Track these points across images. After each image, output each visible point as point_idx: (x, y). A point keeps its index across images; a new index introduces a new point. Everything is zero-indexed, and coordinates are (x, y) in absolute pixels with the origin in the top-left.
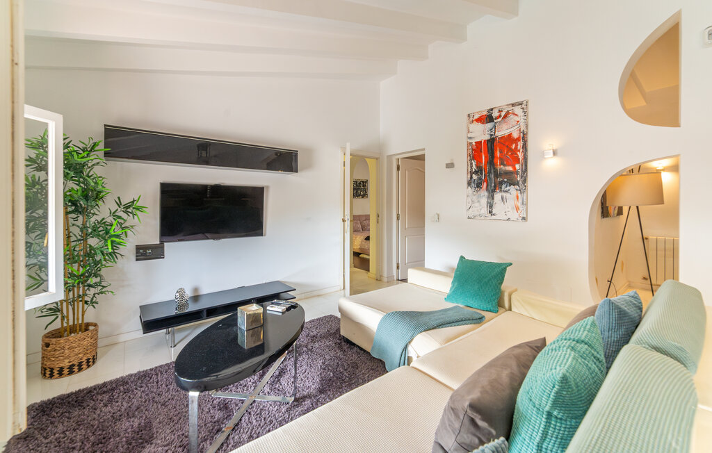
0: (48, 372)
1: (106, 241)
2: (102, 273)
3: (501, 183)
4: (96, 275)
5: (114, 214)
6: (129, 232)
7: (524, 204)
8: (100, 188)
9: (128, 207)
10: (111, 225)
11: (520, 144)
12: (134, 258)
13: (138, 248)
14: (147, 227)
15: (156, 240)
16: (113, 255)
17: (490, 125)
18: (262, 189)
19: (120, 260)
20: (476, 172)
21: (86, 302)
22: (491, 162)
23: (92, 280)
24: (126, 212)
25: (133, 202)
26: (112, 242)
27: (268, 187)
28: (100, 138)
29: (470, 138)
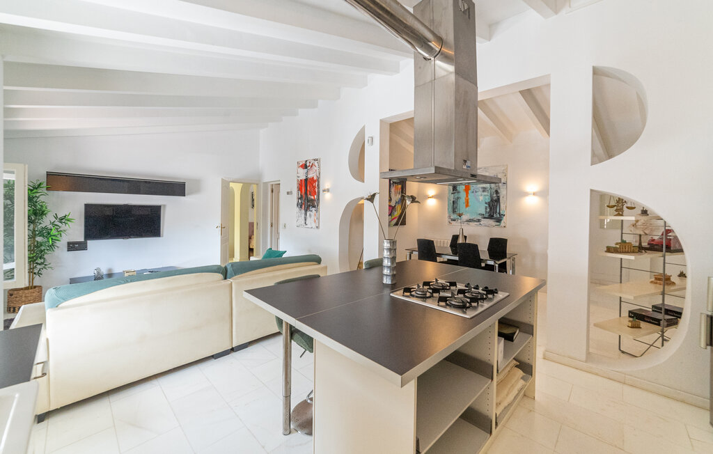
0: (12, 309)
1: (48, 238)
2: (45, 256)
3: (309, 206)
4: (40, 258)
5: (53, 224)
6: (63, 234)
7: (318, 219)
8: (44, 208)
9: (62, 219)
10: (51, 230)
11: (317, 183)
12: (66, 249)
13: (69, 243)
14: (76, 231)
15: (82, 239)
16: (52, 247)
17: (306, 170)
18: (160, 206)
19: (56, 250)
20: (300, 198)
21: (35, 273)
22: (306, 193)
23: (39, 261)
24: (61, 222)
25: (65, 216)
26: (52, 239)
27: (165, 206)
28: (44, 180)
29: (298, 177)
